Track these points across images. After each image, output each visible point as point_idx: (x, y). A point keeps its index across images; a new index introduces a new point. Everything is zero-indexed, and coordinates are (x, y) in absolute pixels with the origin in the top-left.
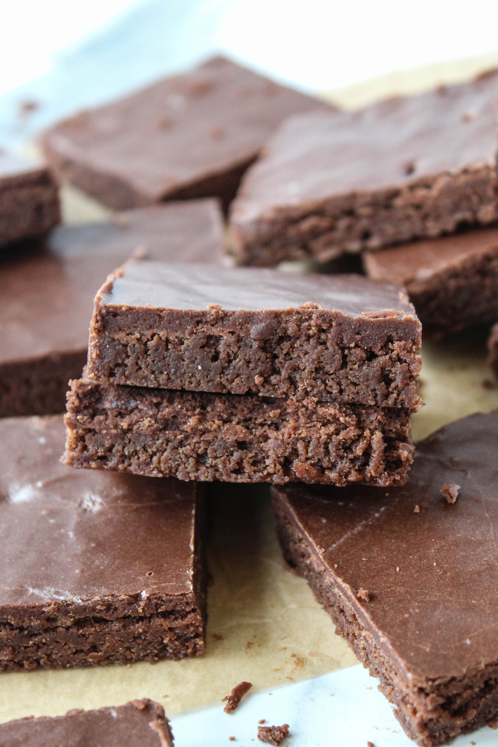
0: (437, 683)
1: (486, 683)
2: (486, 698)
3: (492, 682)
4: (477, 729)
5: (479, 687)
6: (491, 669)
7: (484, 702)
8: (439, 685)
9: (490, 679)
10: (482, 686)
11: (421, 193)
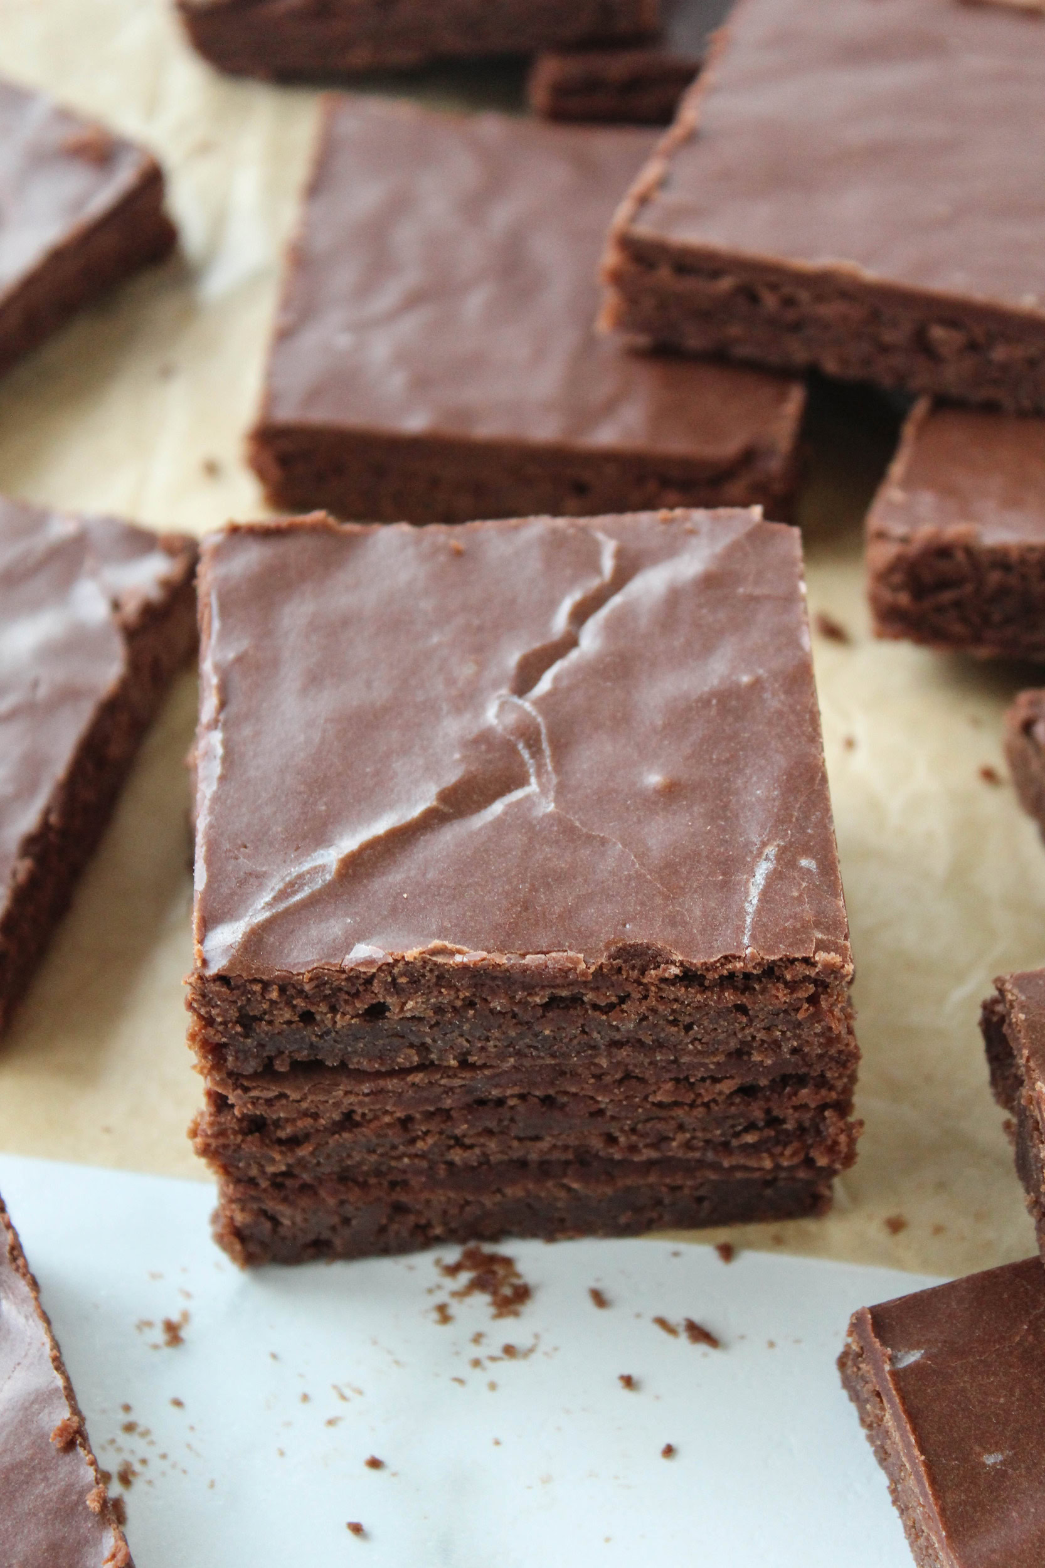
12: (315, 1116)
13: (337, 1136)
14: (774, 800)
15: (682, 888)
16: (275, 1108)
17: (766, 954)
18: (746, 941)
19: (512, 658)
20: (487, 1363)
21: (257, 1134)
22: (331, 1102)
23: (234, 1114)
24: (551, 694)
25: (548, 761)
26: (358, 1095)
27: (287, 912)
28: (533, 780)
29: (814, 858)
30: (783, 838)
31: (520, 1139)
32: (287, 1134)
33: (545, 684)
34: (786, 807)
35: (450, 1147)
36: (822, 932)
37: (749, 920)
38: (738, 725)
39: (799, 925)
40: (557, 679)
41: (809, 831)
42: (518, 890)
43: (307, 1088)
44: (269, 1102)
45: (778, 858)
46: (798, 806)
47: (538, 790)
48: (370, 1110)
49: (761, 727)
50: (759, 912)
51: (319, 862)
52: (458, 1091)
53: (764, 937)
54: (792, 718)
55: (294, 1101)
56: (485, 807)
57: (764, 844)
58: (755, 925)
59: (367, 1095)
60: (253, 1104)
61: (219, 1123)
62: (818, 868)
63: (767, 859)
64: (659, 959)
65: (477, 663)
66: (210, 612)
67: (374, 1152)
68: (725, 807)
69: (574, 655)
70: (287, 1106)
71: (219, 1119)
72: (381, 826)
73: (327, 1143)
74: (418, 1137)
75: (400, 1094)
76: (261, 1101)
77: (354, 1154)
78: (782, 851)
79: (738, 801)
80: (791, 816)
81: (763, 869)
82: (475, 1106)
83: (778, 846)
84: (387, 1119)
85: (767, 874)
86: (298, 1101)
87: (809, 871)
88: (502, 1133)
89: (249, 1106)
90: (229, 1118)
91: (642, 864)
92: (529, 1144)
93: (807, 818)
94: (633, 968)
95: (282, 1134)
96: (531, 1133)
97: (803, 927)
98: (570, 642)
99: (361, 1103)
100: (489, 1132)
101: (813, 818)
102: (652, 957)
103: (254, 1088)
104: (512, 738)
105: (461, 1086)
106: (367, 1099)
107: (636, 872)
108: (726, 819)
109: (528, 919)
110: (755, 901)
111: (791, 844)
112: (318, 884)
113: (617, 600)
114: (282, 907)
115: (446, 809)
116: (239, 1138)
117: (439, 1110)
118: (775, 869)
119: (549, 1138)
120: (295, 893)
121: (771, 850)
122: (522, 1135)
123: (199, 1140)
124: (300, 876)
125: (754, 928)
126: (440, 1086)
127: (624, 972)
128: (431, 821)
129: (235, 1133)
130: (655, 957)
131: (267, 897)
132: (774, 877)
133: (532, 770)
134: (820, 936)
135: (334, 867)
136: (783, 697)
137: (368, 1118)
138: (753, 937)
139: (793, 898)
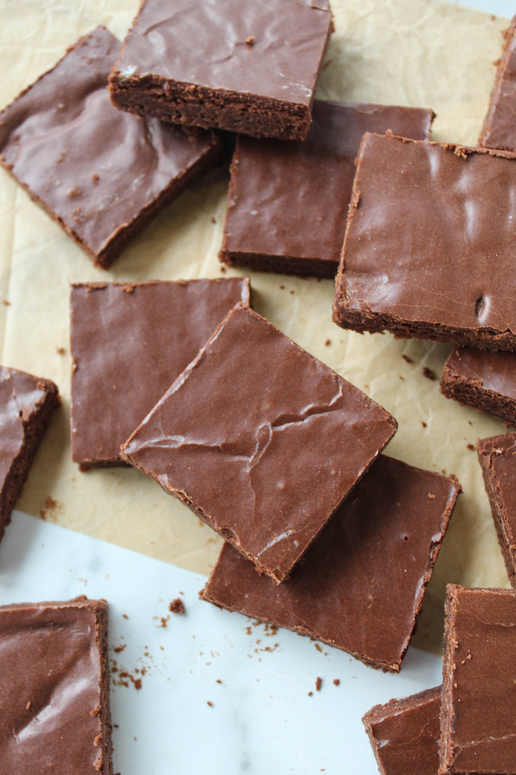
14: (306, 517)
15: (258, 524)
18: (259, 555)
19: (280, 413)
20: (259, 651)
24: (281, 432)
25: (261, 454)
27: (158, 449)
28: (252, 457)
29: (299, 543)
30: (296, 531)
33: (283, 427)
34: (307, 521)
36: (280, 568)
37: (265, 549)
38: (318, 484)
39: (276, 561)
40: (287, 429)
41: (306, 534)
42: (217, 490)
45: (290, 536)
46: (310, 523)
47: (250, 462)
49: (324, 490)
50: (270, 549)
51: (177, 440)
53: (264, 558)
54: (334, 495)
56: (233, 456)
57: (290, 529)
62: (298, 547)
63: (287, 534)
65: (271, 407)
66: (217, 333)
68: (291, 508)
69: (300, 423)
72: (200, 442)
78: (293, 534)
79: (297, 509)
80: (305, 525)
81: (284, 536)
83: (293, 532)
85: (283, 538)
87: (294, 546)
91: (255, 509)
93: (309, 529)
97: (277, 562)
98: (302, 419)
101: (310, 531)
104: (257, 440)
107: (251, 510)
108: (288, 512)
109: (212, 501)
110: (272, 544)
111: (297, 534)
112: (172, 446)
113: (326, 414)
114: (158, 446)
115: (222, 449)
118: (286, 539)
120: (164, 444)
121: (290, 532)
124: (170, 440)
125: (264, 553)
128: (216, 449)
131: (156, 440)
132: (284, 541)
133: (254, 454)
134: (279, 568)
135: (180, 445)
136: (337, 486)
138: (262, 555)
139: (282, 552)
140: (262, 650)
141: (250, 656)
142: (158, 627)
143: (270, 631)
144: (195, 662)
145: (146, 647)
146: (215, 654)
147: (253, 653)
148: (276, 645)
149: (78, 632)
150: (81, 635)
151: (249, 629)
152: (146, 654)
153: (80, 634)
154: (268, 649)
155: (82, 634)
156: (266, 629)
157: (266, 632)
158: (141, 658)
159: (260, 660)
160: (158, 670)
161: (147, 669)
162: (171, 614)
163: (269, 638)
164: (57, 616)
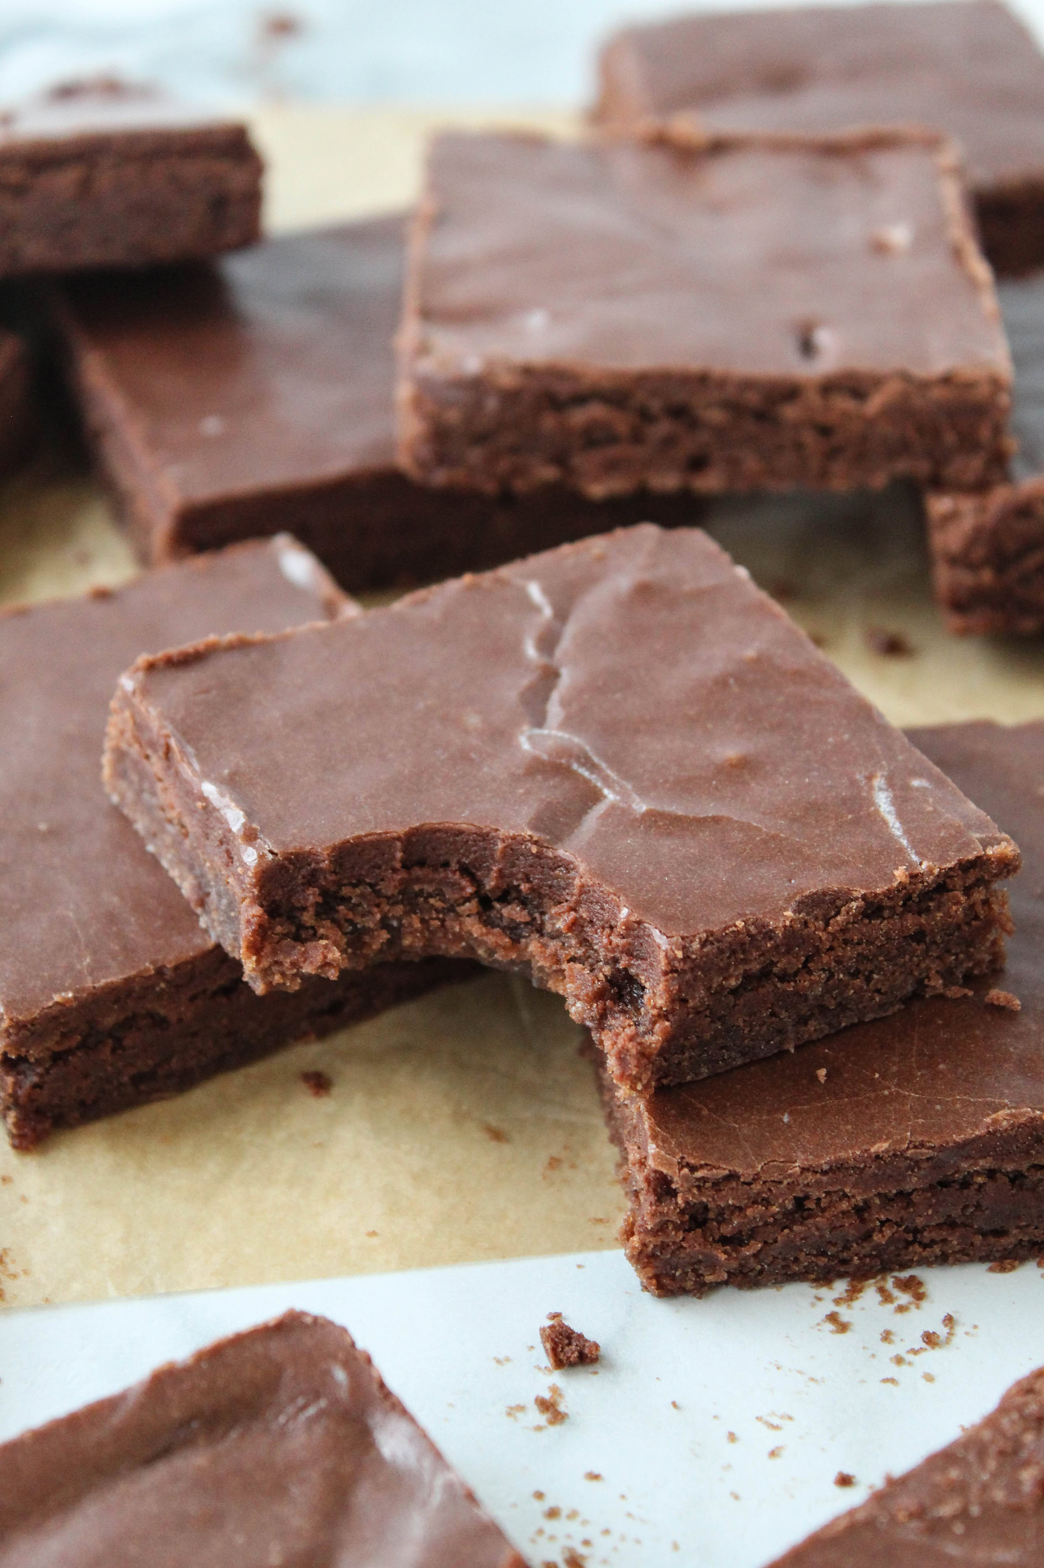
0: (699, 1174)
1: (799, 1202)
2: (791, 1230)
3: (811, 1205)
4: (765, 1285)
5: (782, 1206)
6: (811, 1178)
7: (787, 1235)
8: (704, 1180)
9: (807, 1197)
10: (790, 1206)
11: (843, 403)
12: (767, 1203)
13: (786, 1231)
14: (850, 741)
16: (724, 1193)
17: (942, 863)
18: (915, 858)
19: (510, 698)
20: (910, 1357)
21: (699, 1231)
22: (785, 1182)
23: (677, 1203)
24: (569, 717)
26: (816, 1172)
29: (922, 778)
30: (882, 768)
31: (984, 1235)
32: (734, 1228)
33: (555, 711)
34: (866, 743)
35: (908, 1244)
37: (903, 841)
38: (768, 692)
39: (954, 831)
40: (565, 706)
41: (900, 758)
43: (760, 1167)
44: (717, 1185)
45: (891, 785)
48: (828, 1193)
50: (907, 832)
52: (925, 1165)
55: (744, 1183)
57: (869, 779)
58: (914, 843)
59: (824, 1173)
60: (699, 1188)
61: (661, 1213)
62: (931, 784)
63: (881, 789)
64: (839, 903)
65: (477, 712)
67: (824, 1254)
69: (565, 682)
70: (737, 1190)
71: (660, 1209)
73: (776, 1241)
74: (873, 1230)
75: (862, 1170)
76: (708, 1185)
77: (802, 1256)
78: (890, 778)
81: (884, 798)
82: (939, 1188)
83: (883, 775)
84: (845, 1205)
85: (891, 801)
86: (749, 1184)
87: (926, 788)
88: (964, 1225)
89: (695, 1191)
90: (672, 1207)
92: (992, 1240)
93: (890, 747)
94: (816, 919)
95: (727, 1230)
96: (997, 1224)
97: (958, 831)
98: (552, 673)
99: (818, 1183)
100: (951, 1224)
101: (896, 748)
102: (830, 903)
103: (702, 1167)
105: (928, 1159)
106: (825, 1179)
107: (769, 834)
110: (897, 826)
111: (894, 770)
116: (681, 1235)
117: (900, 1193)
118: (895, 794)
119: (1015, 1231)
121: (879, 782)
122: (986, 1228)
123: (635, 1240)
126: (907, 1158)
127: (811, 925)
129: (677, 1228)
130: (833, 902)
132: (900, 801)
137: (822, 1205)
138: (919, 854)
139: (930, 811)
140: (915, 1352)
141: (892, 1381)
142: (539, 1428)
143: (904, 1298)
144: (728, 1467)
145: (539, 1495)
146: (775, 1421)
147: (893, 1371)
148: (949, 1320)
149: (304, 1408)
150: (321, 1413)
151: (833, 1318)
152: (553, 1513)
153: (311, 1411)
154: (930, 1339)
155: (323, 1403)
156: (887, 1298)
157: (890, 1307)
158: (540, 1532)
159: (929, 1378)
160: (623, 1538)
161: (582, 1550)
162: (557, 1378)
163: (913, 1314)
164: (204, 1384)
